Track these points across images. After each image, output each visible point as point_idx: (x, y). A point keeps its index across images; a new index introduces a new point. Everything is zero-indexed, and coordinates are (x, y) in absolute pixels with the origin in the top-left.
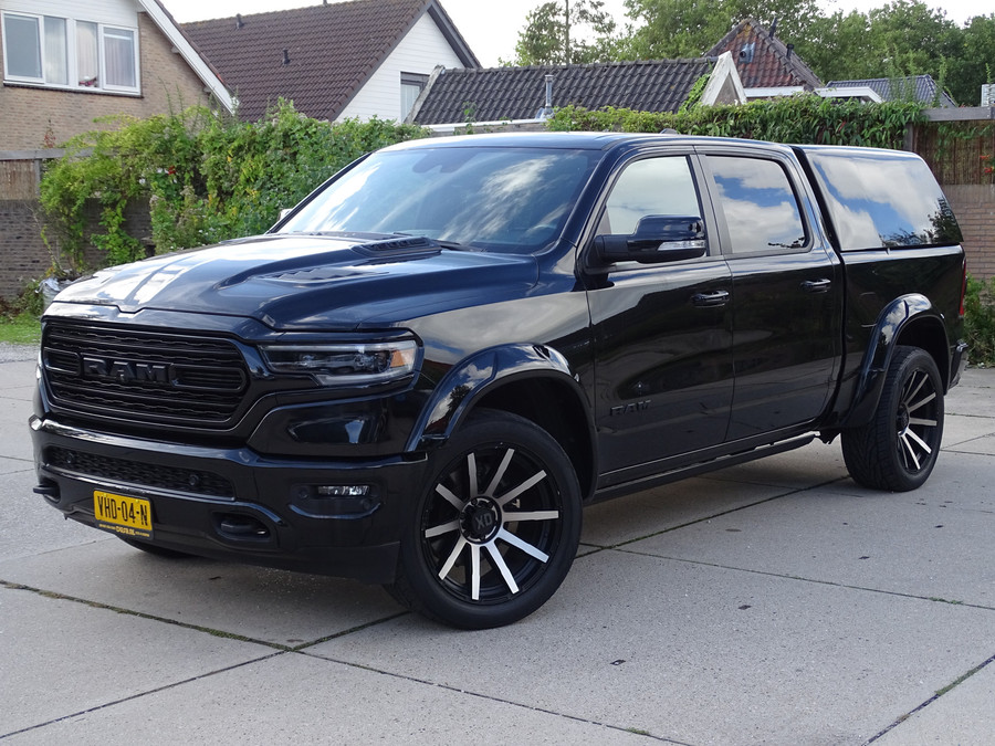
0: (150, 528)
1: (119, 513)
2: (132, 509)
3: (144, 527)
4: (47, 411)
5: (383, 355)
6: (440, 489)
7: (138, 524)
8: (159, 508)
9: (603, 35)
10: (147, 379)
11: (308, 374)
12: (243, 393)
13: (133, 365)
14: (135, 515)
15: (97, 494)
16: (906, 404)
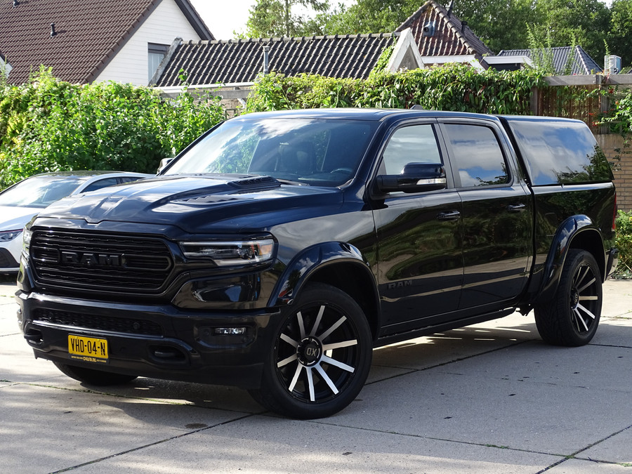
0: (107, 357)
1: (86, 348)
2: (95, 345)
3: (103, 357)
4: (32, 287)
5: (253, 248)
6: (283, 336)
7: (99, 354)
8: (113, 344)
9: (321, 12)
10: (107, 264)
11: (209, 259)
12: (169, 271)
13: (96, 255)
14: (97, 349)
15: (70, 337)
16: (576, 287)
